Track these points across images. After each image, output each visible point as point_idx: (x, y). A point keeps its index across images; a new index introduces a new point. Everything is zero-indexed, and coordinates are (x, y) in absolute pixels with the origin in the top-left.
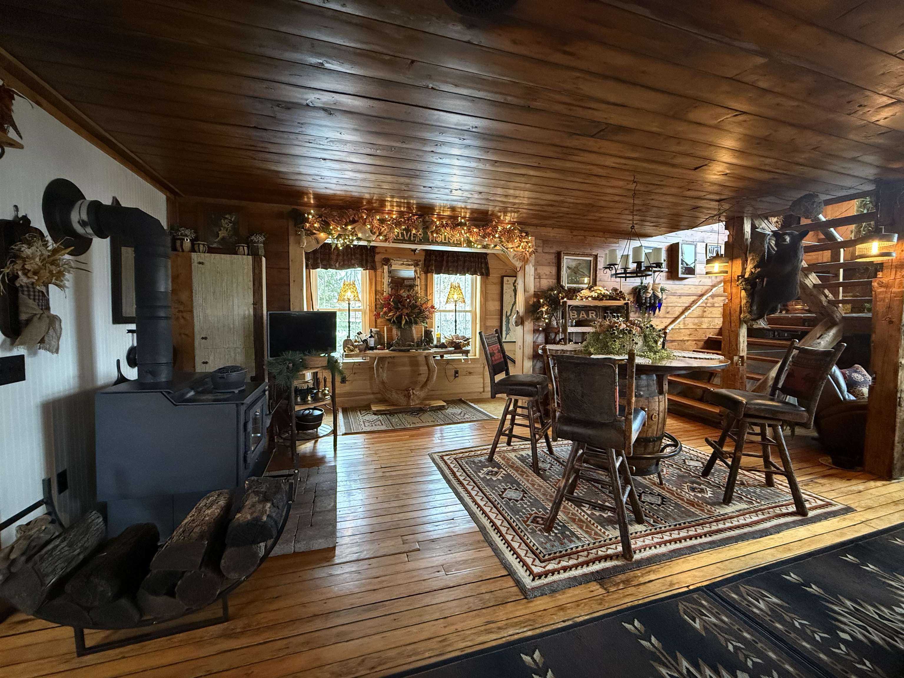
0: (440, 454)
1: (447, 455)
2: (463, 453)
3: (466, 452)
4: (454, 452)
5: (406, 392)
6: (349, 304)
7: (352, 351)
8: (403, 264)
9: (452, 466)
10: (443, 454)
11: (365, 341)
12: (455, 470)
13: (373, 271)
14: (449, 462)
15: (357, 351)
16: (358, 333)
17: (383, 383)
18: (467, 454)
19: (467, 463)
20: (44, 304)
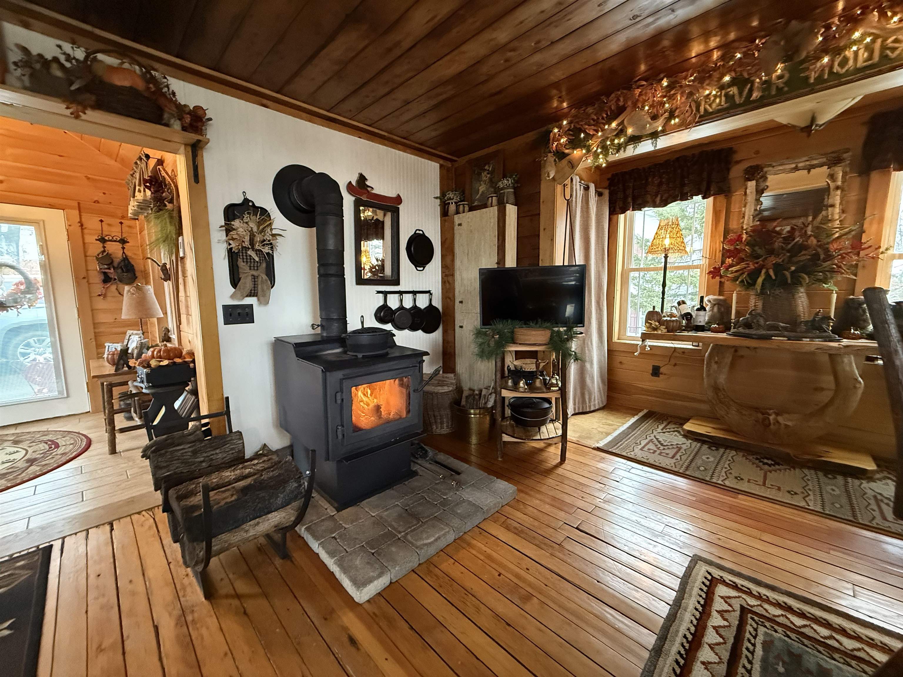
0: (717, 573)
1: (735, 587)
2: (789, 609)
3: (802, 615)
4: (764, 591)
5: (760, 416)
6: (666, 257)
7: (655, 329)
8: (796, 169)
9: (716, 620)
10: (728, 577)
11: (688, 316)
12: (711, 636)
13: (721, 198)
14: (718, 604)
15: (663, 330)
16: (679, 304)
17: (716, 389)
18: (799, 622)
19: (767, 645)
20: (253, 265)
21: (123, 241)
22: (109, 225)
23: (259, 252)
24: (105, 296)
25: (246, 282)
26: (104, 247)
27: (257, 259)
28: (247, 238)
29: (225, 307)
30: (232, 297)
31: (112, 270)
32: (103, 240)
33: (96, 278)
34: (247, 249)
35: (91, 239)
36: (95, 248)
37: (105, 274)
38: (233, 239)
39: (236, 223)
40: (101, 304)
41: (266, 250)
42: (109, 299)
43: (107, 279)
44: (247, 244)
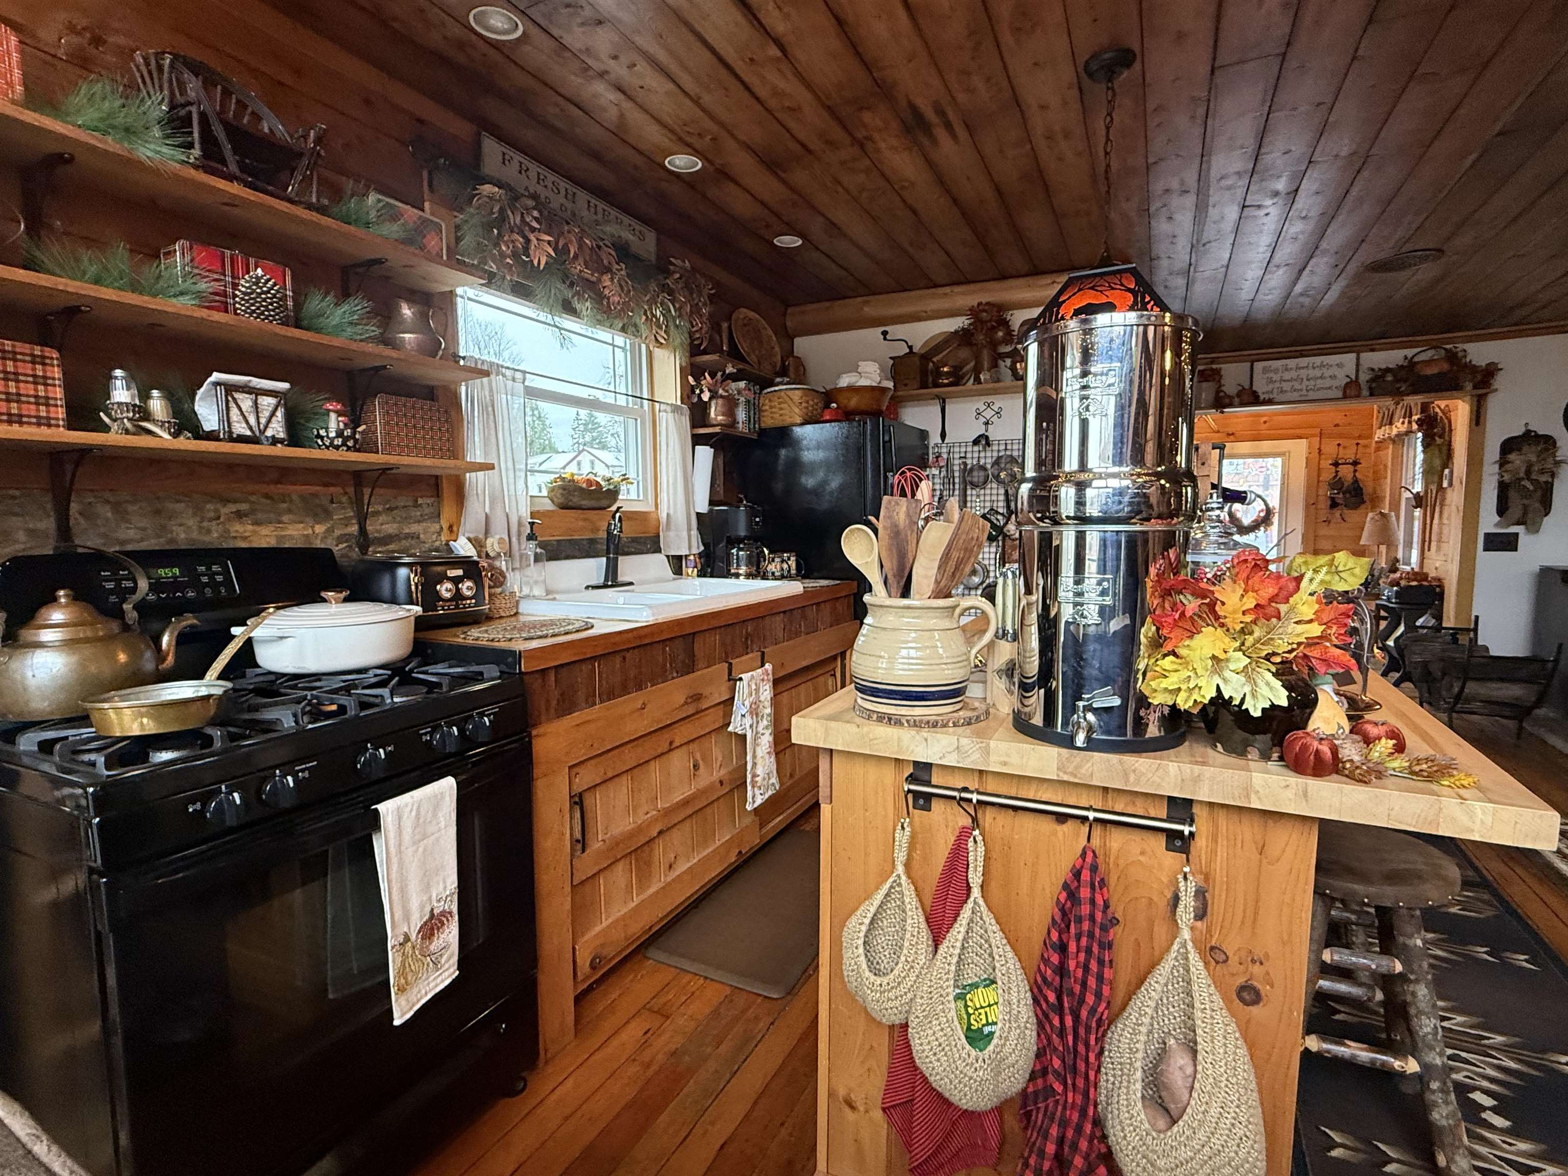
20: (1526, 494)
21: (1355, 463)
22: (1345, 448)
23: (1535, 482)
24: (1328, 522)
25: (1515, 511)
26: (1337, 472)
27: (1531, 488)
28: (1523, 469)
29: (1487, 535)
30: (1497, 525)
31: (1341, 496)
32: (1336, 464)
33: (1324, 504)
34: (1520, 479)
35: (1326, 464)
36: (1328, 474)
37: (1333, 499)
38: (1506, 471)
39: (1512, 457)
40: (1324, 531)
41: (1544, 478)
42: (1332, 525)
43: (1334, 504)
44: (1522, 475)
